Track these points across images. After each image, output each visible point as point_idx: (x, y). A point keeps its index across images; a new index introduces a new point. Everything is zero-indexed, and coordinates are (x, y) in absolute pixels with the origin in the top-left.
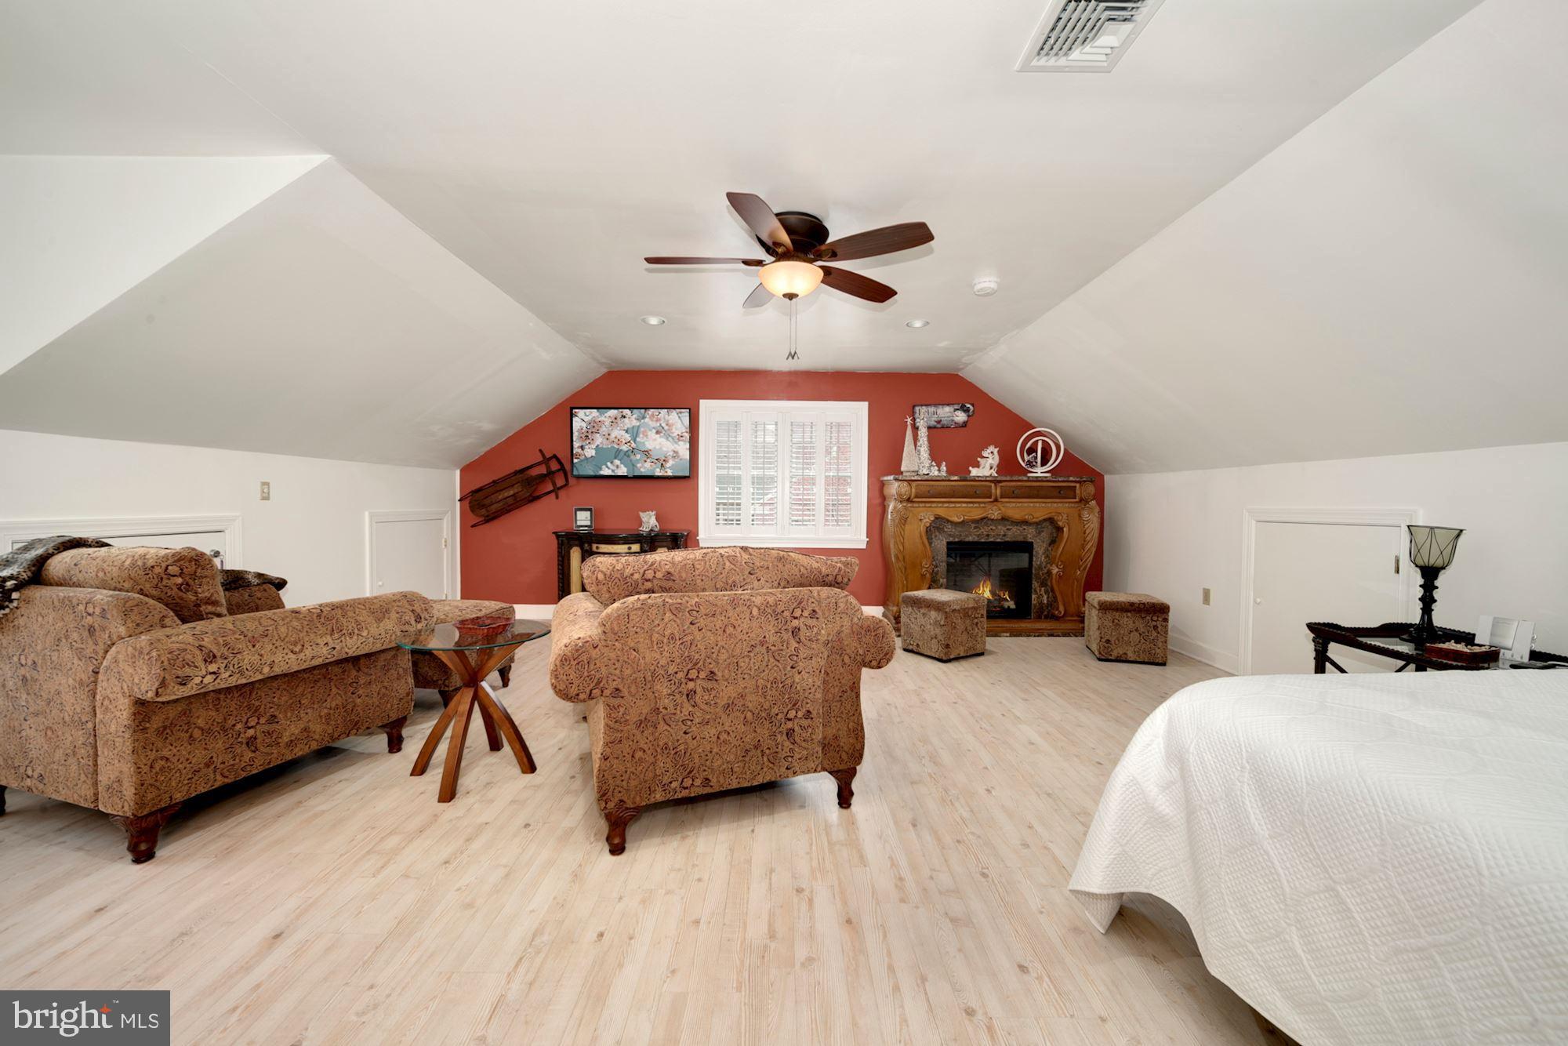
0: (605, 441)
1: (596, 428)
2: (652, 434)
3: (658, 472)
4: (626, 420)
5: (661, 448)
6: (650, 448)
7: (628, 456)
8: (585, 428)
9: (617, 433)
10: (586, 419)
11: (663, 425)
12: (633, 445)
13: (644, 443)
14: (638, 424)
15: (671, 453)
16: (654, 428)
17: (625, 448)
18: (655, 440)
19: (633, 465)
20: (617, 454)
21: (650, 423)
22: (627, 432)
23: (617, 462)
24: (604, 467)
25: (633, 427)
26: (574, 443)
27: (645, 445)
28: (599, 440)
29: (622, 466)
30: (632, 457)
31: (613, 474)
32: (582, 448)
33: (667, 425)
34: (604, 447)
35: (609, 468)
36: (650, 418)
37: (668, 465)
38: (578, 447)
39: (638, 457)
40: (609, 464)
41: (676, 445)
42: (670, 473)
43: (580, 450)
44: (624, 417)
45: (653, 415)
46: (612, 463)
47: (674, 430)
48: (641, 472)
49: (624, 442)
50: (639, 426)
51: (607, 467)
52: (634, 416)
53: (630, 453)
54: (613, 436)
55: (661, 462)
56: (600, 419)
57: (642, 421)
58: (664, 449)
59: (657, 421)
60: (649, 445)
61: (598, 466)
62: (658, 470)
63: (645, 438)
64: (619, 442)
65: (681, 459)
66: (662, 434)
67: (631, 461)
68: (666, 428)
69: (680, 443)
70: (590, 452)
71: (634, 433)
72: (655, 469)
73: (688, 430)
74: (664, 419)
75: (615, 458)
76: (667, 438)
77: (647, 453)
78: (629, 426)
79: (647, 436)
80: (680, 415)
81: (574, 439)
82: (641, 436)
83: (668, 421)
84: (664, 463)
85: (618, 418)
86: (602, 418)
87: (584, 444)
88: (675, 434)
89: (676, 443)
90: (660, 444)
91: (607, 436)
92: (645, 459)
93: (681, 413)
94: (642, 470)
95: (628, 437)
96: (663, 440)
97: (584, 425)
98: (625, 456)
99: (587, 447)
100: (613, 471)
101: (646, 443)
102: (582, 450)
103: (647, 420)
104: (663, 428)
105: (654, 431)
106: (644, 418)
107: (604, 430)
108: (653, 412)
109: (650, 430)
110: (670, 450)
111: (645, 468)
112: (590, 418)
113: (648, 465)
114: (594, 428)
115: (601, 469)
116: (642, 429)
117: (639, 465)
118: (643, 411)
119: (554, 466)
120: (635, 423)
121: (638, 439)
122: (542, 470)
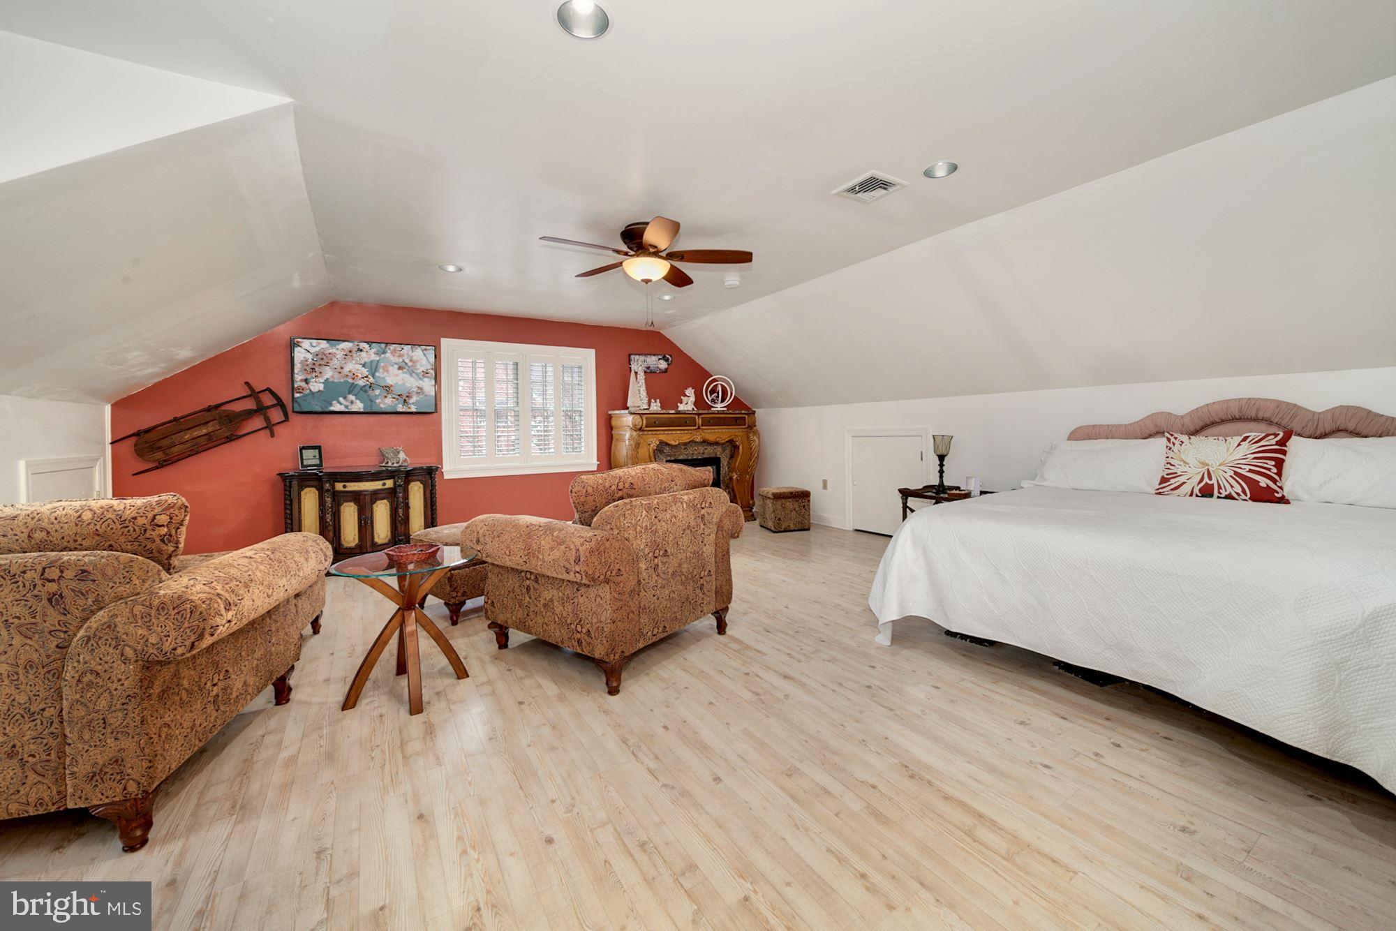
0: (337, 375)
1: (326, 360)
2: (394, 370)
3: (400, 408)
4: (363, 354)
5: (404, 384)
6: (391, 383)
7: (366, 391)
8: (310, 360)
9: (350, 366)
10: (313, 350)
11: (407, 361)
12: (371, 380)
13: (384, 378)
14: (378, 359)
15: (415, 389)
16: (396, 364)
17: (361, 383)
18: (397, 375)
19: (371, 401)
20: (352, 389)
21: (392, 358)
22: (364, 366)
23: (352, 397)
24: (334, 402)
25: (371, 362)
26: (295, 376)
27: (385, 380)
28: (328, 373)
29: (358, 401)
30: (370, 392)
31: (346, 410)
32: (306, 381)
33: (411, 361)
34: (335, 381)
35: (341, 404)
36: (392, 353)
37: (412, 401)
38: (301, 381)
39: (377, 392)
40: (341, 399)
41: (421, 382)
42: (413, 409)
43: (303, 384)
44: (361, 350)
45: (395, 351)
46: (345, 398)
47: (418, 366)
48: (381, 408)
49: (360, 376)
50: (378, 361)
51: (339, 402)
52: (373, 350)
53: (367, 388)
54: (347, 369)
55: (404, 397)
56: (330, 351)
57: (383, 356)
58: (408, 385)
59: (399, 356)
60: (390, 381)
61: (327, 402)
62: (401, 406)
63: (385, 374)
64: (354, 376)
65: (426, 396)
66: (404, 370)
67: (368, 396)
68: (410, 364)
69: (426, 379)
70: (316, 386)
71: (373, 368)
72: (396, 405)
73: (434, 368)
74: (408, 354)
75: (350, 393)
76: (411, 375)
77: (388, 389)
78: (367, 360)
79: (387, 371)
80: (425, 352)
81: (296, 371)
82: (381, 370)
83: (412, 357)
84: (407, 399)
85: (354, 352)
86: (333, 350)
87: (309, 377)
88: (420, 371)
89: (420, 379)
90: (403, 380)
91: (339, 370)
92: (386, 394)
93: (426, 350)
94: (382, 406)
95: (365, 371)
96: (406, 376)
97: (309, 356)
98: (362, 392)
99: (313, 380)
100: (346, 407)
101: (387, 378)
102: (307, 383)
103: (388, 355)
104: (406, 364)
105: (396, 366)
106: (384, 352)
107: (335, 363)
108: (395, 348)
109: (393, 366)
110: (414, 386)
111: (386, 403)
112: (317, 349)
113: (389, 401)
114: (322, 360)
115: (331, 405)
116: (382, 364)
117: (378, 401)
118: (383, 345)
119: (268, 400)
120: (374, 357)
121: (377, 374)
122: (250, 405)
